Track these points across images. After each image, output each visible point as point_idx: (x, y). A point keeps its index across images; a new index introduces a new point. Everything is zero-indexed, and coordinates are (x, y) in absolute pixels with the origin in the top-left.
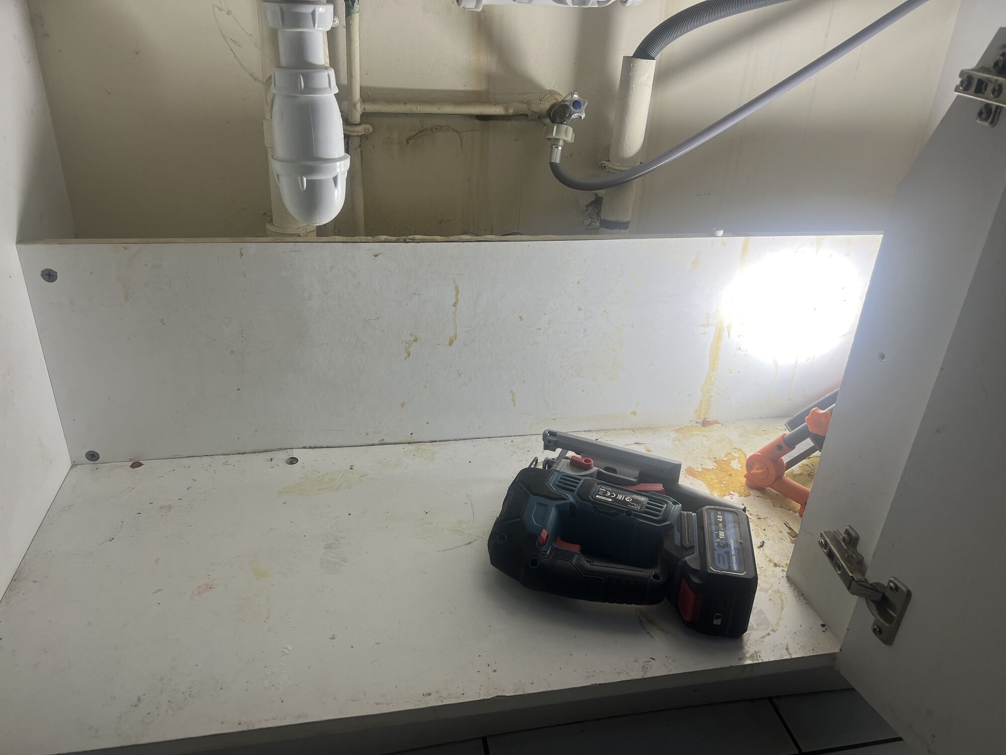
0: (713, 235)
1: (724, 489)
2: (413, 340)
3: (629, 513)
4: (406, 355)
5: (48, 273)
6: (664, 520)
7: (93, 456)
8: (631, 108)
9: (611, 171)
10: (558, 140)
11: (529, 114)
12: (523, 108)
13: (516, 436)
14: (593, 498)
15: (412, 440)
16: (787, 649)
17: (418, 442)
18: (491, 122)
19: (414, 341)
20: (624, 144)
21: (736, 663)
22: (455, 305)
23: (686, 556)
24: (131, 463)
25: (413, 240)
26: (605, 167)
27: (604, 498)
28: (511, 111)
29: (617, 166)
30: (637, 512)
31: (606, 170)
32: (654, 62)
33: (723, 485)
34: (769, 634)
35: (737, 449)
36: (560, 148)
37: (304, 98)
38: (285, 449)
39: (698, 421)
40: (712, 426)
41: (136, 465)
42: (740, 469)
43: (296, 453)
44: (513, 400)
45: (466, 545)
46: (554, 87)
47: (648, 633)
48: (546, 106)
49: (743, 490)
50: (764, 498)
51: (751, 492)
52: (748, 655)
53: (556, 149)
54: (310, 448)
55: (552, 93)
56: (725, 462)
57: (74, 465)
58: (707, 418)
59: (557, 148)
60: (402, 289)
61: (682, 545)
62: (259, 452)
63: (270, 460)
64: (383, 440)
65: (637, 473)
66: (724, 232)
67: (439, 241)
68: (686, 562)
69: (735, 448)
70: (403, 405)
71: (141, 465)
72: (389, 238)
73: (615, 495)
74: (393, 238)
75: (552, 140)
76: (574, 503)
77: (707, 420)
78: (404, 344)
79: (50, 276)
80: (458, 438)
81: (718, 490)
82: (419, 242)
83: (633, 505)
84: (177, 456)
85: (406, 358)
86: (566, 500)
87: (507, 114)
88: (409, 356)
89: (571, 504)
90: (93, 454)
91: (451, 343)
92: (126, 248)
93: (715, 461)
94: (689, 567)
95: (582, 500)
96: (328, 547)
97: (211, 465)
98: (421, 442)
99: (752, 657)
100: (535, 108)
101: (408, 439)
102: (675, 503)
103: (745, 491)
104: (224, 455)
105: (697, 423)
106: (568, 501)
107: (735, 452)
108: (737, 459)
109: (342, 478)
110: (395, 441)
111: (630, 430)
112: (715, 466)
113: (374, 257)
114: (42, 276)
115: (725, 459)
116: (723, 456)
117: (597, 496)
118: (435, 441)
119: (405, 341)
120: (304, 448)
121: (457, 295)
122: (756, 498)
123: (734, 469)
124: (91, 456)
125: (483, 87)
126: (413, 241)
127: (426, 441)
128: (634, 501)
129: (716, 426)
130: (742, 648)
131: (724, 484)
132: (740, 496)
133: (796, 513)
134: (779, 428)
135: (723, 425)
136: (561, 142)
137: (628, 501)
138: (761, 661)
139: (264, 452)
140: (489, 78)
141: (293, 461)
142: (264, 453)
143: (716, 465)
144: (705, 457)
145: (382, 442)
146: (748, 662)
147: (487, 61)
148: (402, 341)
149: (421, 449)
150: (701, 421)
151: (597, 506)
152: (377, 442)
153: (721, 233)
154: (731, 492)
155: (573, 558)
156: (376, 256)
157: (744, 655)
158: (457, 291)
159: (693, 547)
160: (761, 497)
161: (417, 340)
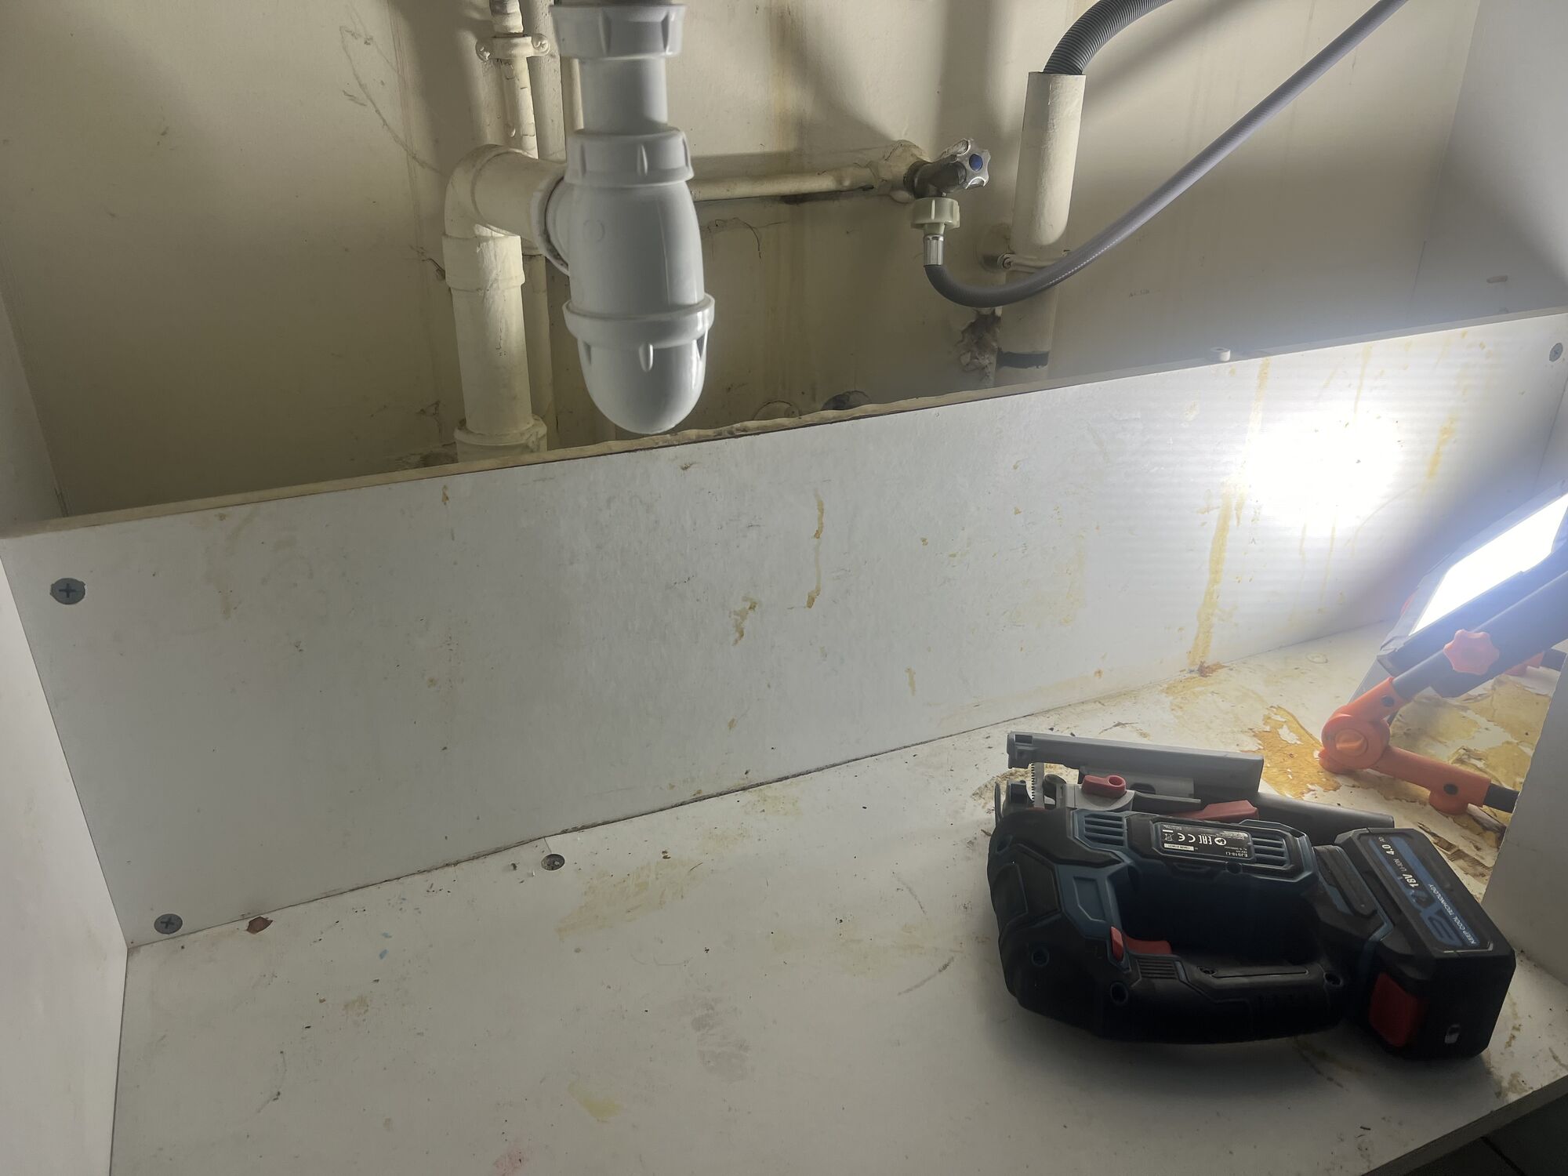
0: (1216, 359)
1: (1295, 782)
2: (748, 607)
3: (1234, 866)
4: (737, 635)
5: (64, 587)
6: (1298, 870)
7: (169, 924)
8: (1051, 160)
9: (1020, 269)
10: (937, 225)
11: (876, 186)
12: (865, 175)
13: (917, 744)
14: (1160, 850)
15: (746, 783)
16: (1555, 1058)
17: (758, 785)
18: (807, 206)
19: (750, 608)
20: (1042, 221)
21: (1496, 1105)
22: (817, 535)
23: (1374, 932)
24: (245, 924)
25: (744, 430)
26: (1009, 263)
27: (1178, 847)
28: (847, 183)
29: (1032, 260)
30: (1246, 862)
31: (1011, 269)
32: (1084, 77)
33: (1290, 776)
34: (1513, 1037)
35: (1274, 708)
36: (941, 239)
37: (645, 190)
38: (531, 841)
39: (1192, 668)
40: (1214, 673)
41: (258, 925)
42: (1299, 742)
43: (556, 845)
44: (912, 684)
45: (940, 971)
46: (906, 134)
47: (1331, 1079)
48: (901, 168)
49: (1324, 780)
50: (1363, 788)
51: (1339, 780)
52: (1505, 1084)
53: (935, 241)
54: (575, 829)
55: (905, 145)
56: (1271, 734)
57: (132, 949)
58: (1204, 662)
59: (937, 239)
60: (731, 520)
61: (1356, 913)
62: (486, 855)
63: (512, 868)
64: (699, 792)
65: (1189, 786)
66: (1231, 353)
67: (790, 426)
68: (1379, 944)
69: (1272, 707)
70: (731, 724)
71: (267, 923)
72: (703, 432)
73: (1194, 839)
74: (710, 432)
75: (926, 226)
76: (1132, 865)
77: (1206, 665)
78: (733, 616)
79: (68, 592)
80: (821, 765)
81: (1286, 785)
82: (758, 434)
83: (1235, 851)
84: (334, 893)
85: (736, 641)
86: (1119, 862)
87: (840, 188)
88: (742, 635)
89: (1129, 868)
90: (170, 919)
91: (811, 602)
92: (222, 517)
93: (1254, 736)
94: (1389, 951)
95: (1145, 856)
96: (700, 1024)
97: (404, 899)
98: (762, 784)
99: (1513, 1086)
100: (886, 174)
101: (741, 782)
102: (1296, 834)
103: (1327, 780)
104: (420, 872)
105: (1191, 671)
106: (1121, 865)
107: (1276, 714)
108: (1285, 726)
109: (657, 879)
110: (720, 791)
111: (1095, 702)
112: (1260, 744)
113: (681, 470)
114: (53, 593)
115: (1268, 728)
116: (1260, 723)
117: (1166, 845)
118: (787, 778)
119: (735, 611)
120: (564, 832)
121: (820, 518)
122: (1353, 790)
123: (1291, 744)
124: (164, 925)
125: (791, 145)
126: (746, 432)
127: (770, 779)
128: (1232, 842)
129: (1222, 673)
130: (1489, 1073)
131: (1290, 773)
132: (1326, 790)
133: (1425, 805)
134: (1316, 660)
135: (1232, 670)
136: (943, 228)
137: (1221, 844)
138: (1531, 1091)
139: (495, 852)
140: (802, 127)
141: (554, 862)
142: (494, 856)
143: (1260, 742)
144: (1235, 730)
145: (698, 796)
146: (1513, 1097)
147: (794, 98)
148: (730, 613)
149: (769, 797)
150: (1196, 668)
151: (1175, 864)
152: (688, 798)
153: (1228, 355)
154: (1310, 786)
155: (1177, 970)
156: (685, 468)
157: (1499, 1083)
158: (822, 511)
159: (1375, 912)
160: (1359, 787)
161: (755, 606)
